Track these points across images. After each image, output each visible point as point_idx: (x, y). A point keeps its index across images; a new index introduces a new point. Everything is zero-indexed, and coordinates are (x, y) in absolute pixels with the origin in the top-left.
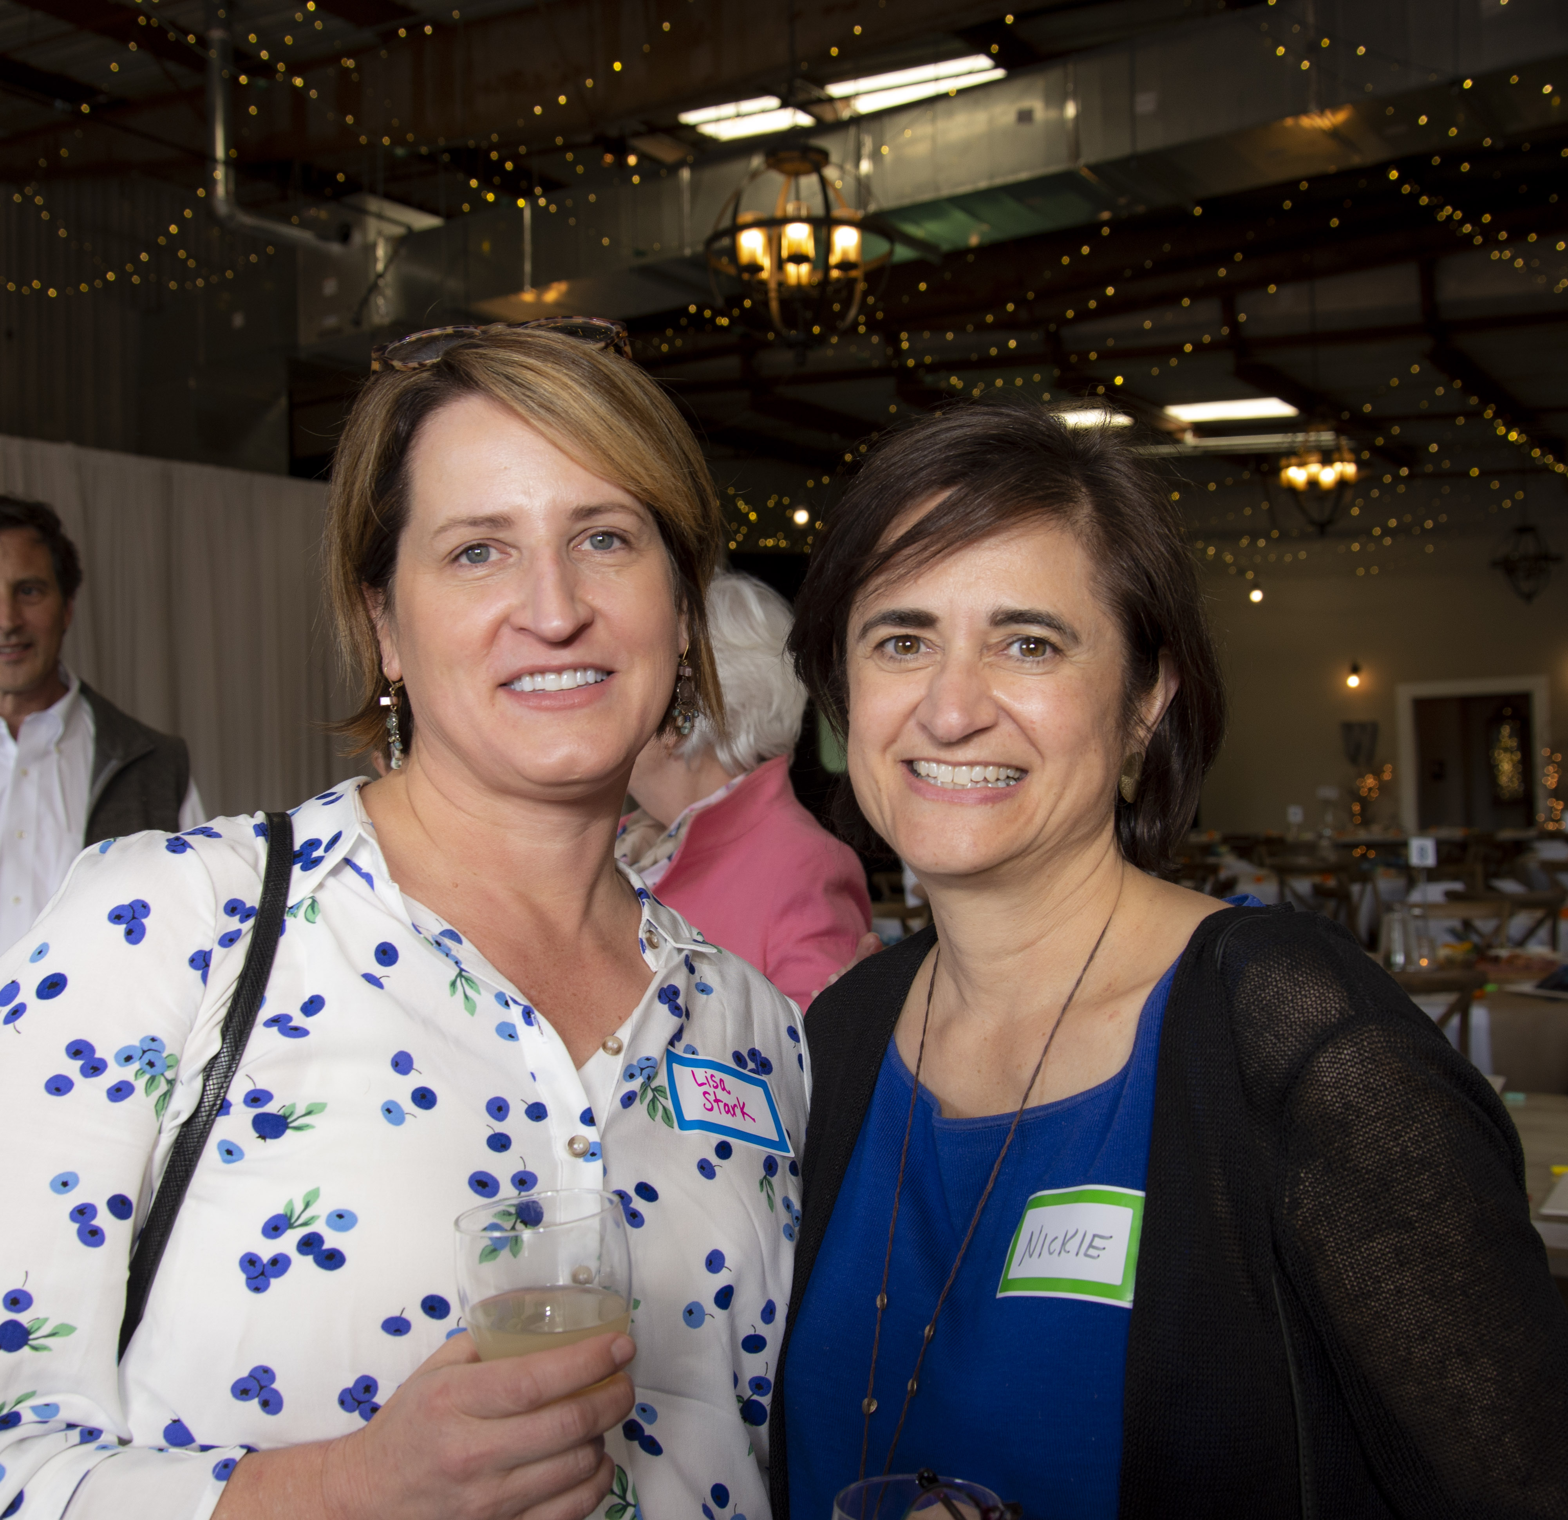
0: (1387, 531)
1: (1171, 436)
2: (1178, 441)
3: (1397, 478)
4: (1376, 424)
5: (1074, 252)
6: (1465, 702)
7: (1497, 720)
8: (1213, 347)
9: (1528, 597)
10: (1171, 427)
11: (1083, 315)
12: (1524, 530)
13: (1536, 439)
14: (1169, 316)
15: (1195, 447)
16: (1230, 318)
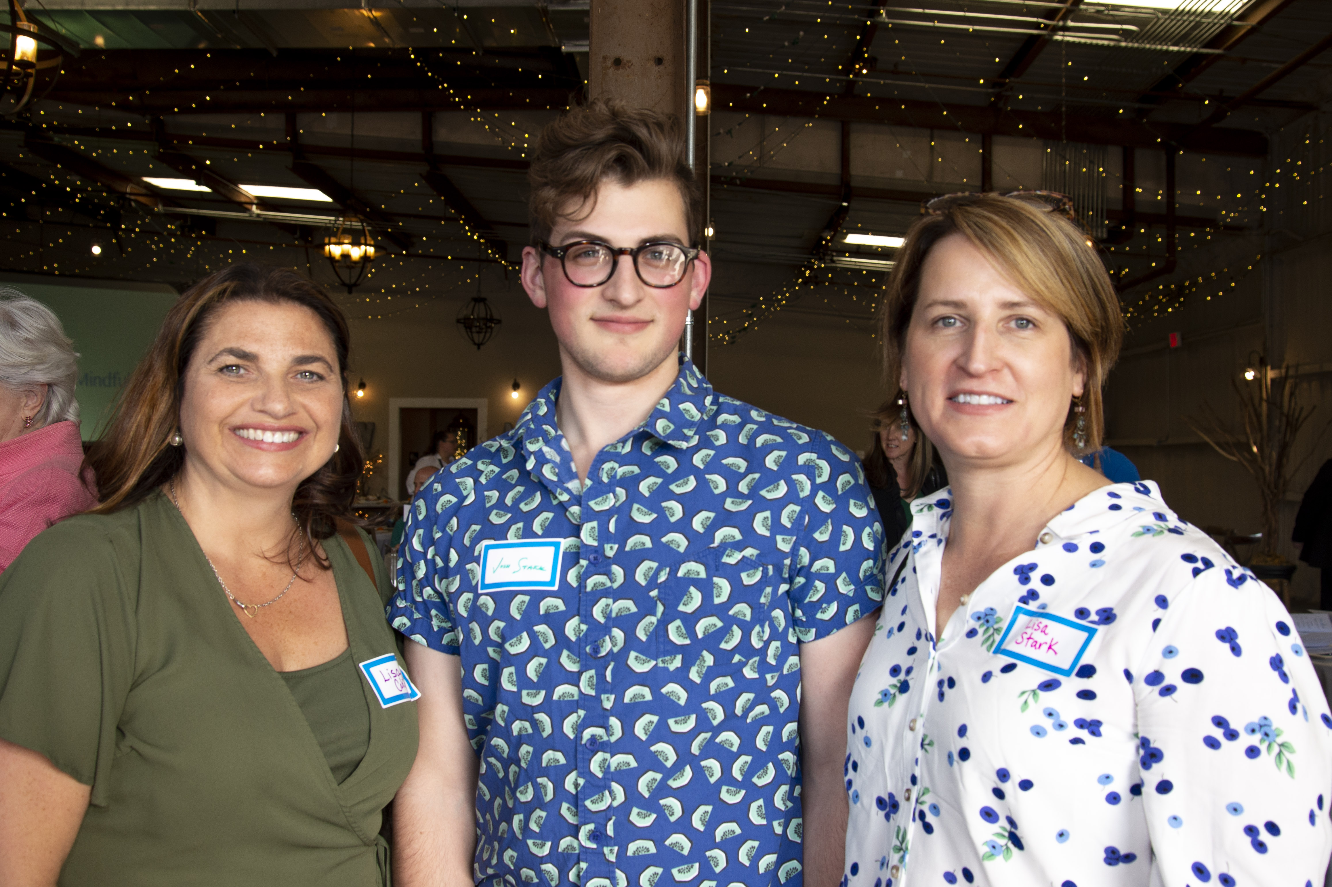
0: (389, 291)
1: (242, 206)
2: (247, 210)
3: (399, 255)
4: (388, 217)
5: (184, 67)
6: (434, 412)
7: (454, 427)
8: (280, 147)
9: (479, 346)
10: (243, 199)
11: (186, 110)
12: (479, 300)
13: (491, 243)
14: (249, 121)
15: (258, 215)
16: (292, 129)
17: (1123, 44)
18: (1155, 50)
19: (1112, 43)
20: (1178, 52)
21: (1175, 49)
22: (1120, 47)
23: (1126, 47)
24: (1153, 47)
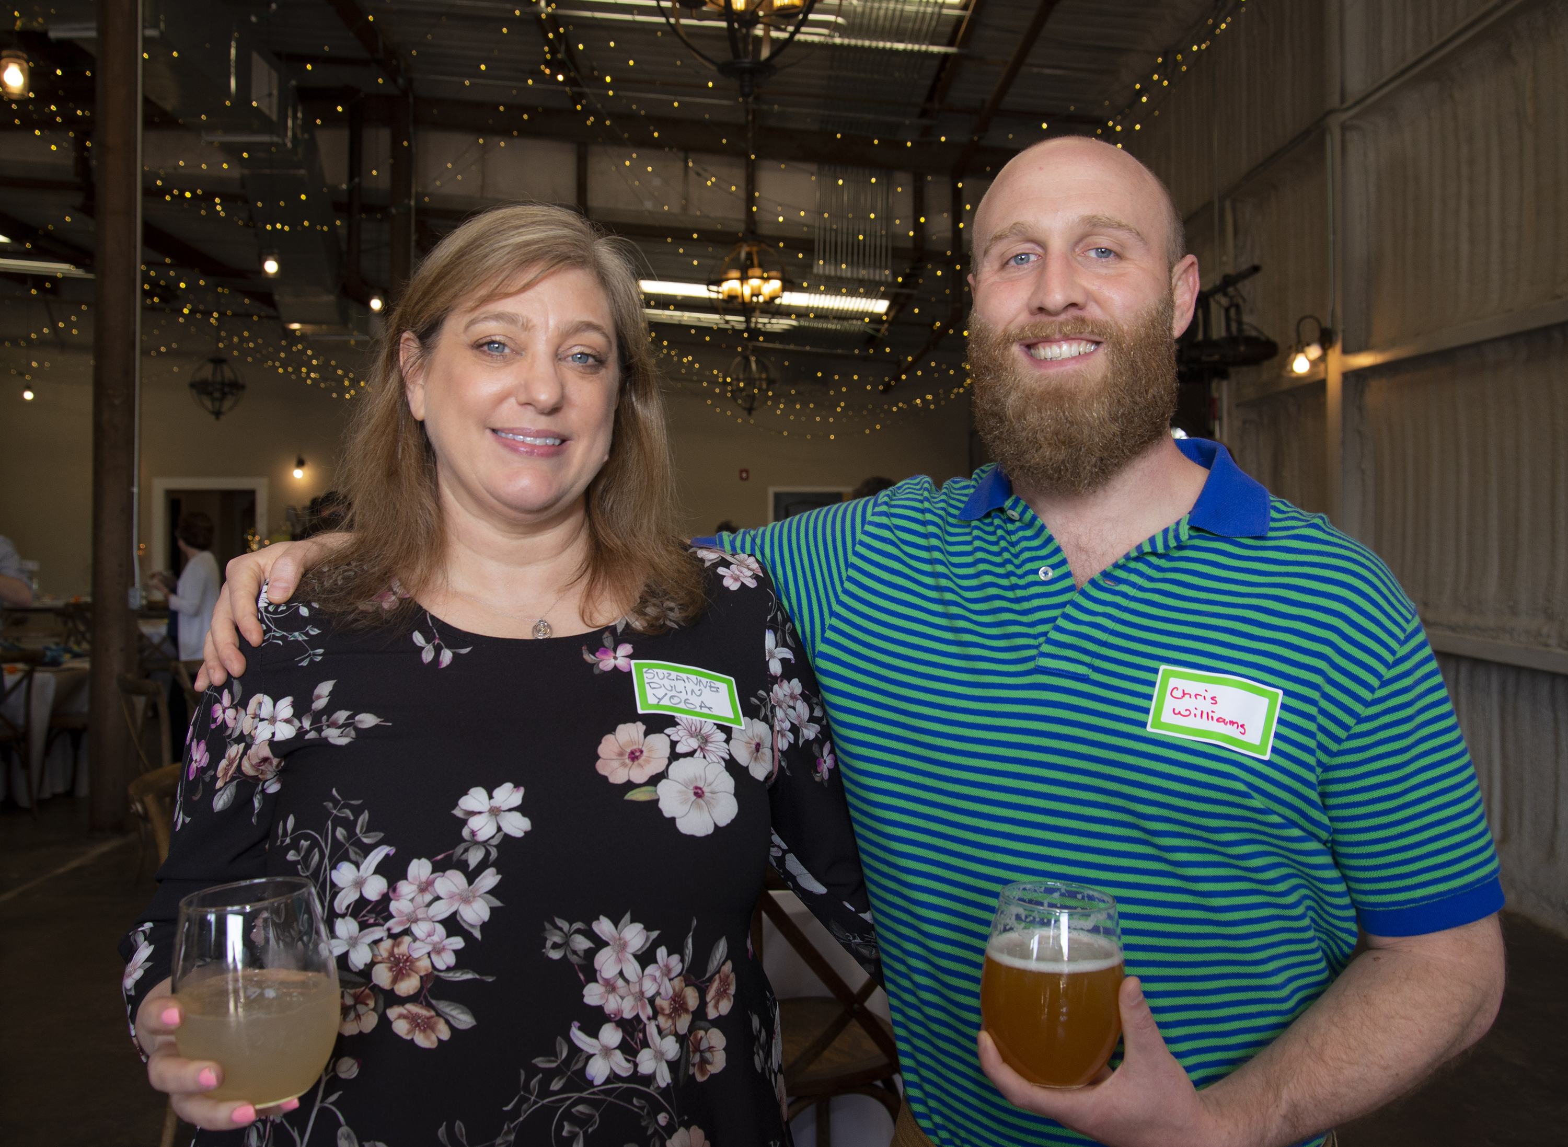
9: (217, 414)
17: (838, 41)
18: (877, 48)
19: (822, 39)
20: (905, 51)
21: (900, 46)
22: (834, 45)
23: (842, 45)
24: (874, 44)
